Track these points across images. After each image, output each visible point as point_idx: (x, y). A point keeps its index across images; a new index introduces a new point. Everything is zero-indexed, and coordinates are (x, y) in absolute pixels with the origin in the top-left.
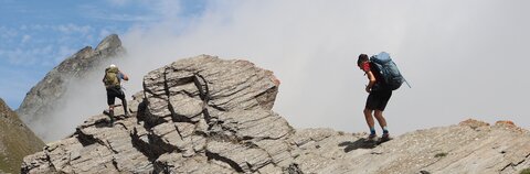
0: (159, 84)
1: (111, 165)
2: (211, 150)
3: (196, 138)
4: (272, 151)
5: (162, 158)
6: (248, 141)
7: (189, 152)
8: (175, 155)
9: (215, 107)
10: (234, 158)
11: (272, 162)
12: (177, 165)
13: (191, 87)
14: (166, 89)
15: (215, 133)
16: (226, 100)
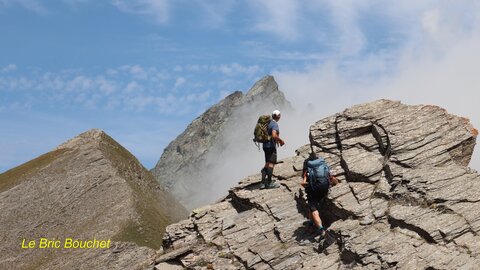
0: (329, 136)
1: (273, 235)
2: (395, 216)
3: (376, 201)
4: (470, 216)
5: (335, 226)
6: (440, 205)
7: (367, 219)
8: (350, 222)
9: (398, 163)
10: (423, 226)
11: (470, 230)
12: (353, 235)
13: (368, 139)
14: (338, 141)
15: (399, 195)
16: (411, 154)
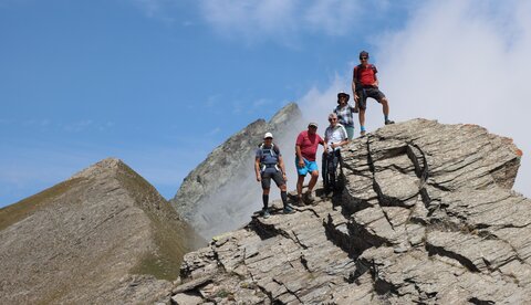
0: (360, 157)
1: (299, 264)
2: (433, 243)
3: (412, 227)
4: (517, 243)
5: (367, 254)
6: (483, 231)
7: (402, 248)
8: (384, 250)
9: (436, 185)
10: (465, 253)
11: (517, 258)
12: (387, 263)
13: (403, 160)
14: (370, 163)
15: (438, 220)
16: (450, 176)
